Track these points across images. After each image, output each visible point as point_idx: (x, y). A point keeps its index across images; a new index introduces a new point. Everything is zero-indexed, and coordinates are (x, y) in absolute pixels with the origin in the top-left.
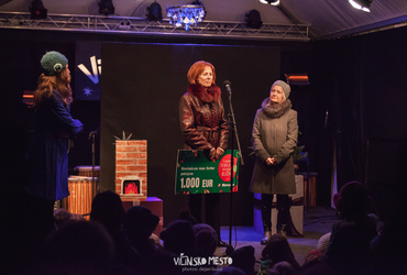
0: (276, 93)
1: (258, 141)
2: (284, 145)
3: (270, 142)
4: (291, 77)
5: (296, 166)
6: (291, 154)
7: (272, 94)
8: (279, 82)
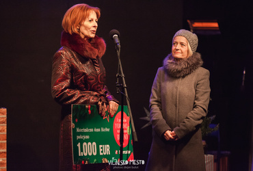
0: (179, 47)
1: (155, 108)
2: (190, 115)
3: (170, 111)
4: (197, 25)
5: (204, 143)
6: (198, 126)
7: (174, 48)
8: (181, 31)
